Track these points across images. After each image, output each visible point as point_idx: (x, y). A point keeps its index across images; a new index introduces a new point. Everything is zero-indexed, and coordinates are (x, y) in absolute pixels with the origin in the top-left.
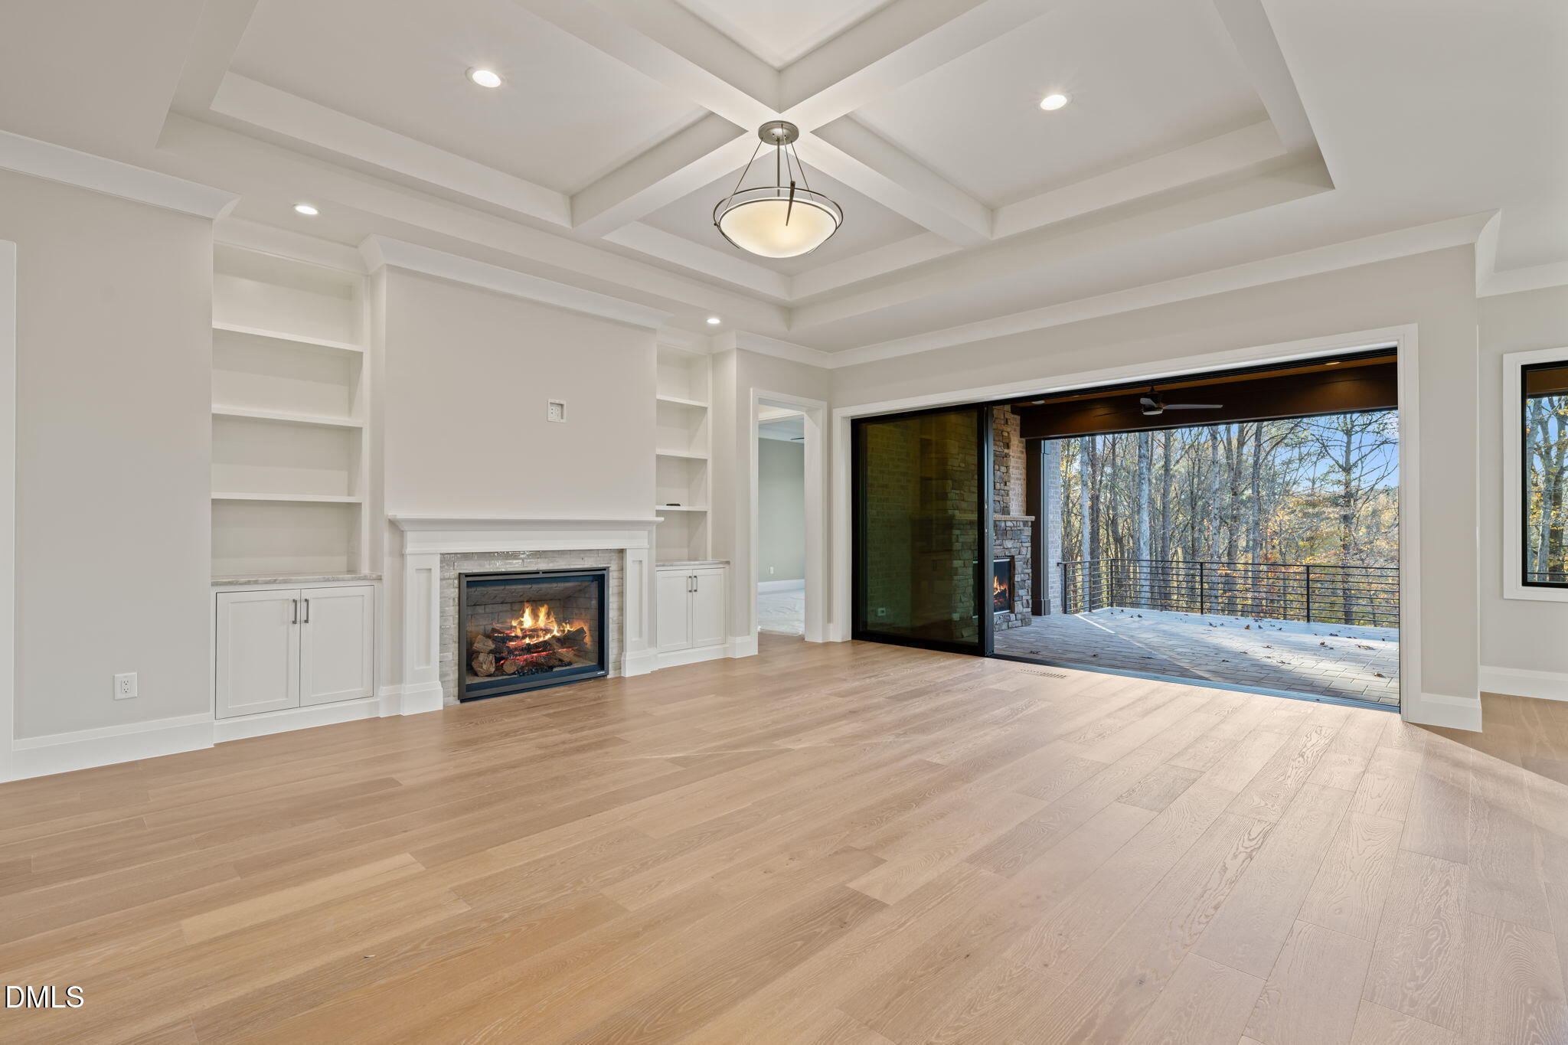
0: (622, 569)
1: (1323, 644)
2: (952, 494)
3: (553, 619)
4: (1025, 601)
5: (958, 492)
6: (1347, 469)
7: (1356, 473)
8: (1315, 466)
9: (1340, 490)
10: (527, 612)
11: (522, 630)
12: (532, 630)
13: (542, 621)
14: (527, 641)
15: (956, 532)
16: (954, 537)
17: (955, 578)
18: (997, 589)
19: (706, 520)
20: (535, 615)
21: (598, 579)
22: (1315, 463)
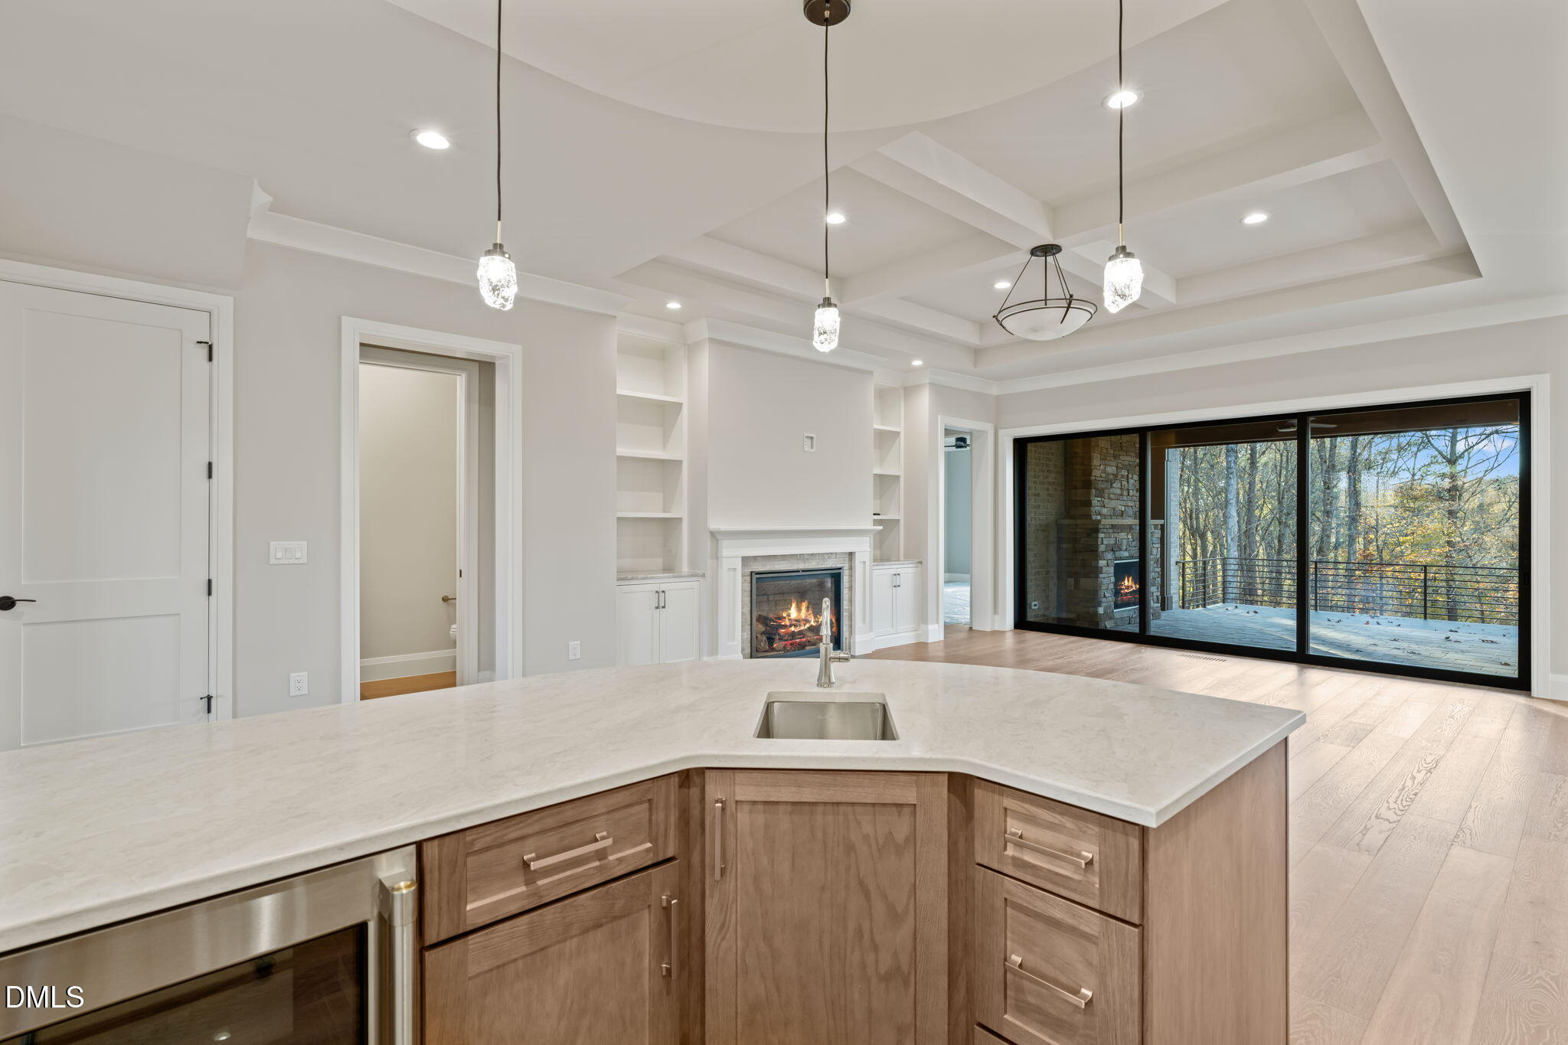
0: (851, 568)
1: (1447, 638)
2: (1095, 501)
3: (811, 612)
4: (1155, 597)
5: (1100, 499)
6: (1452, 461)
7: (1461, 465)
8: (1415, 458)
9: (1446, 484)
10: (794, 605)
11: (789, 620)
12: (796, 621)
13: (803, 614)
14: (793, 629)
15: (1101, 535)
16: (1100, 540)
17: (1101, 576)
18: (1132, 587)
19: (899, 527)
20: (799, 609)
21: (836, 577)
22: (1416, 454)
